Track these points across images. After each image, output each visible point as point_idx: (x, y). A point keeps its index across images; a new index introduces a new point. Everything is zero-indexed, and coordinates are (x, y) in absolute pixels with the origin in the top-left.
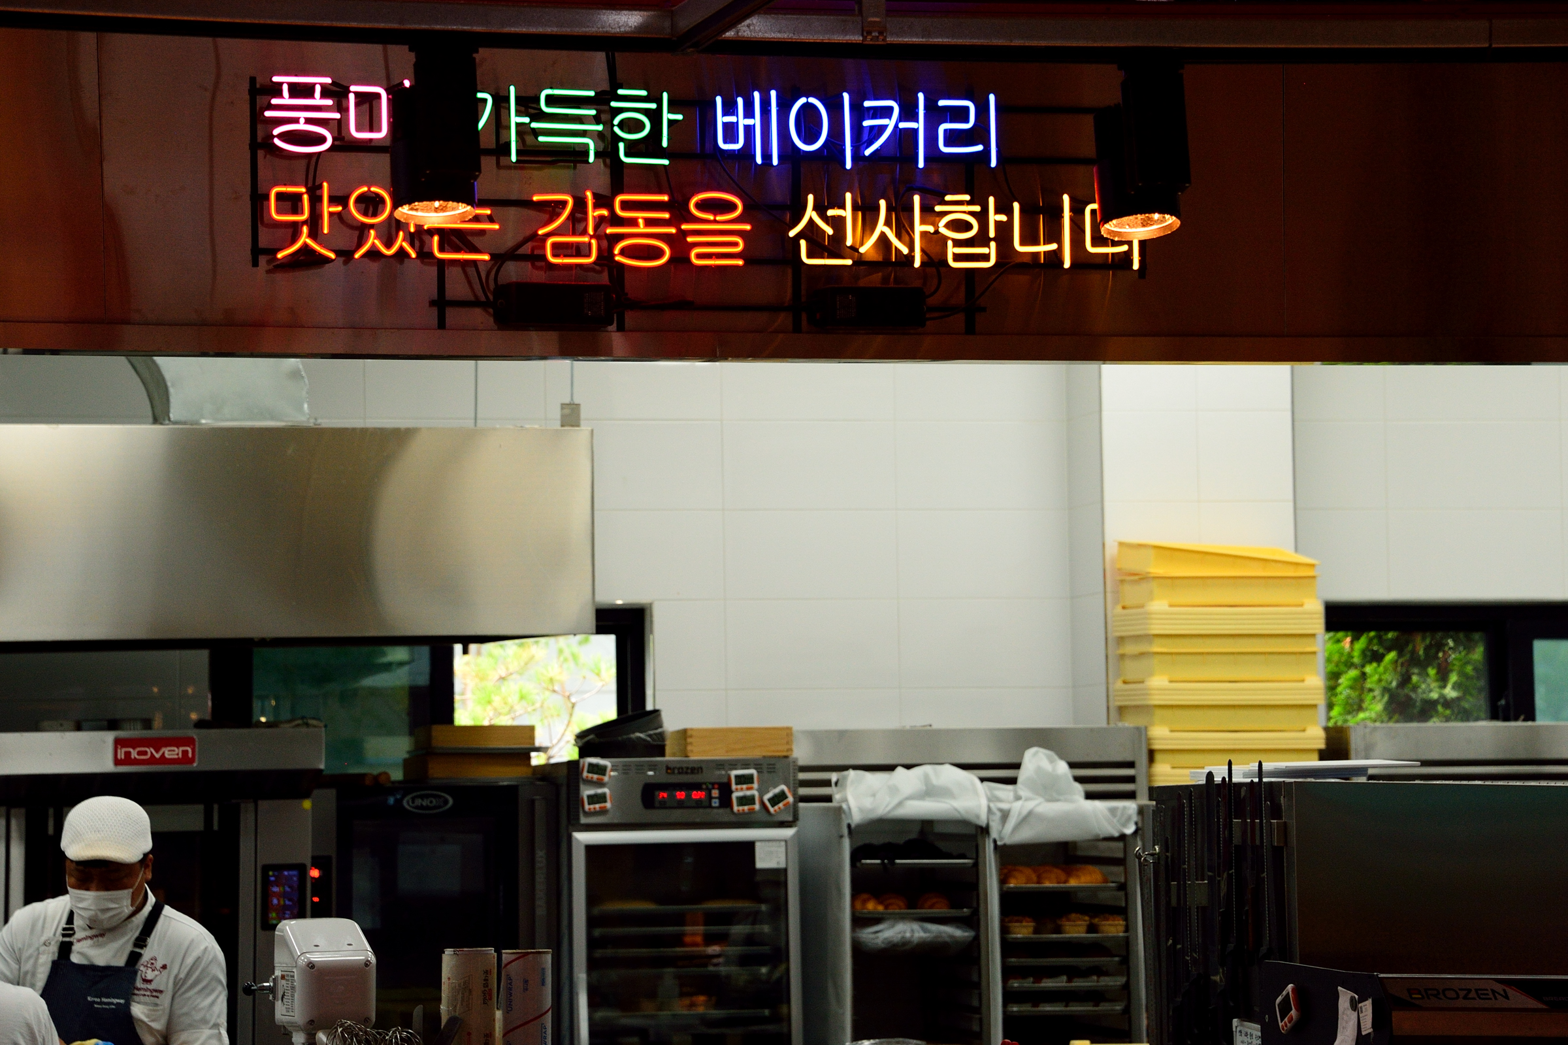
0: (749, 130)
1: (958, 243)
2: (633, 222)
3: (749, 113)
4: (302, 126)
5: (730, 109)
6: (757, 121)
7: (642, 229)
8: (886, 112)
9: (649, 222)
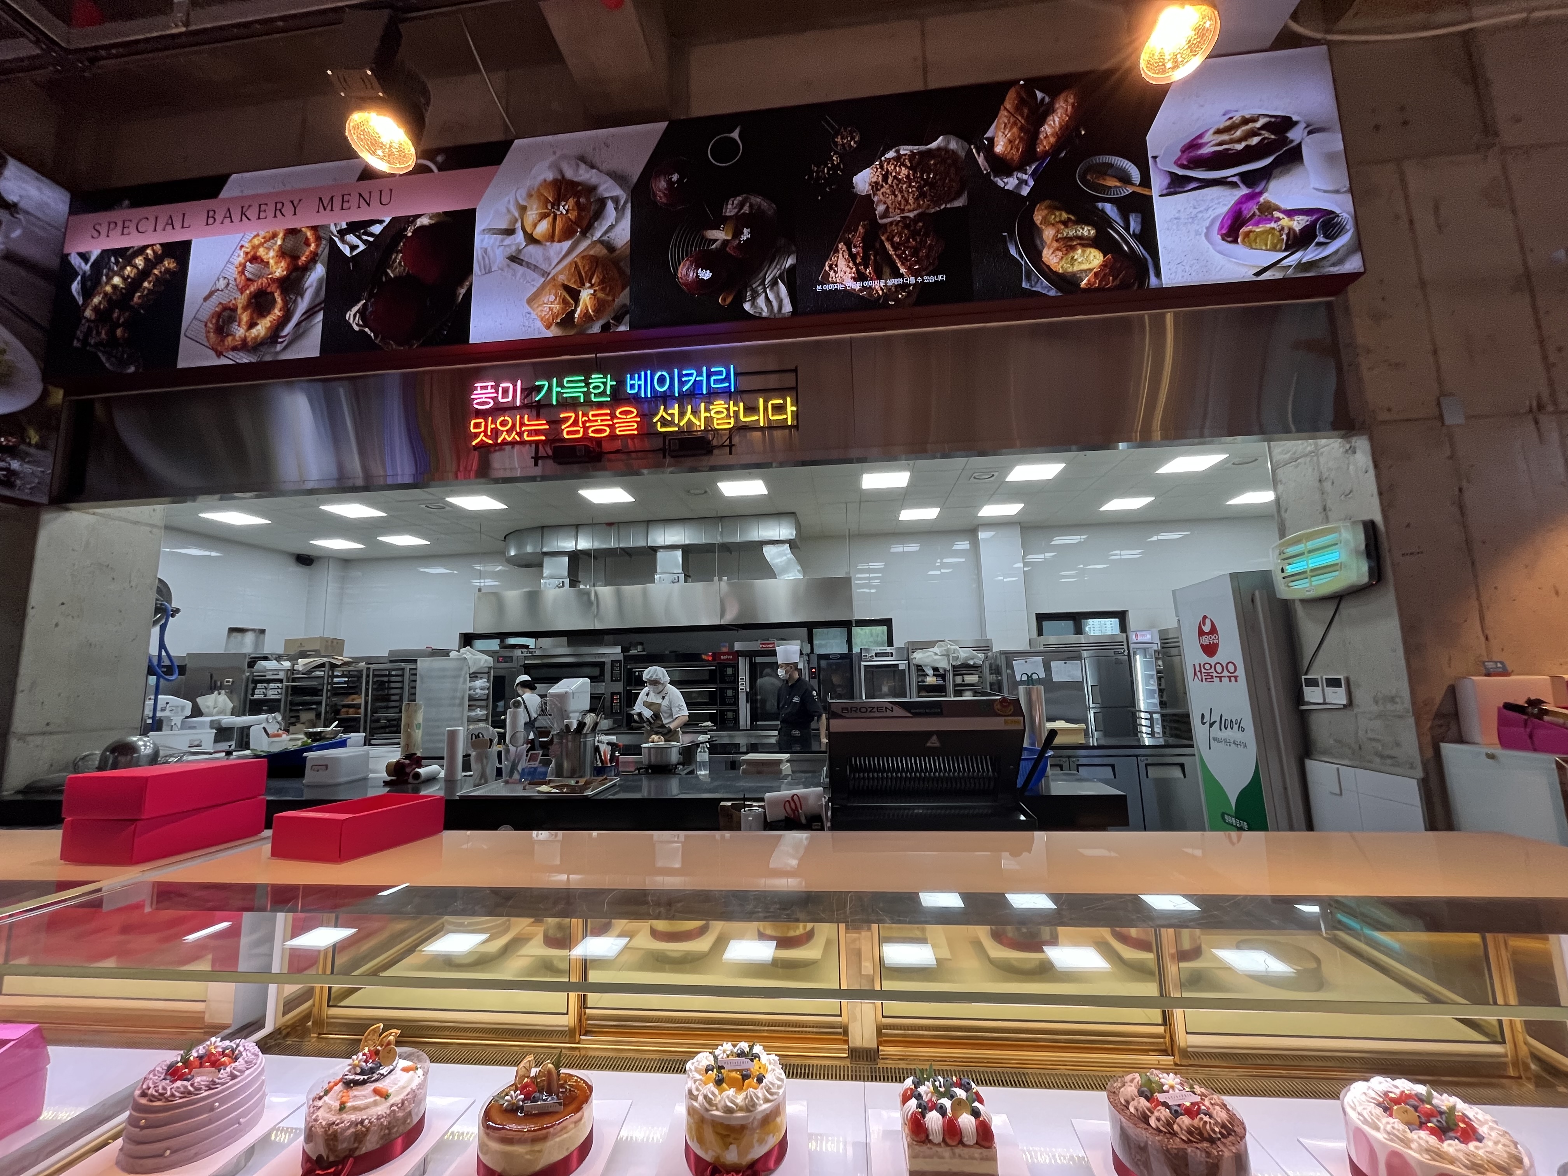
0: (639, 386)
1: (718, 419)
2: (596, 421)
3: (639, 379)
4: (484, 400)
5: (632, 378)
6: (642, 382)
7: (599, 423)
8: (691, 375)
9: (602, 420)
